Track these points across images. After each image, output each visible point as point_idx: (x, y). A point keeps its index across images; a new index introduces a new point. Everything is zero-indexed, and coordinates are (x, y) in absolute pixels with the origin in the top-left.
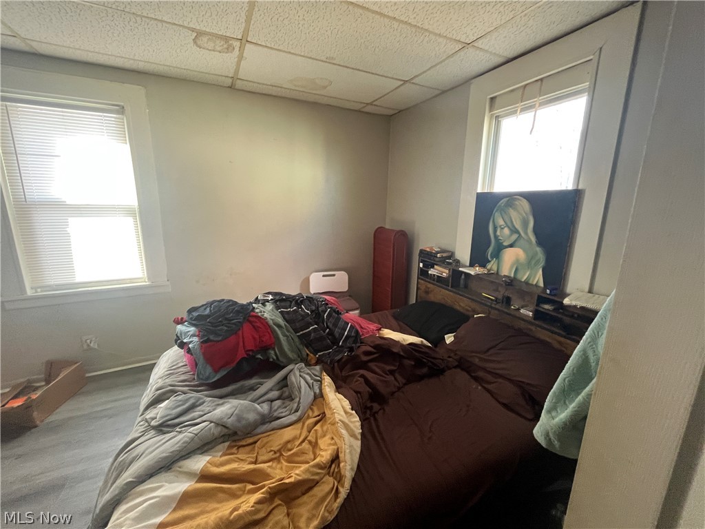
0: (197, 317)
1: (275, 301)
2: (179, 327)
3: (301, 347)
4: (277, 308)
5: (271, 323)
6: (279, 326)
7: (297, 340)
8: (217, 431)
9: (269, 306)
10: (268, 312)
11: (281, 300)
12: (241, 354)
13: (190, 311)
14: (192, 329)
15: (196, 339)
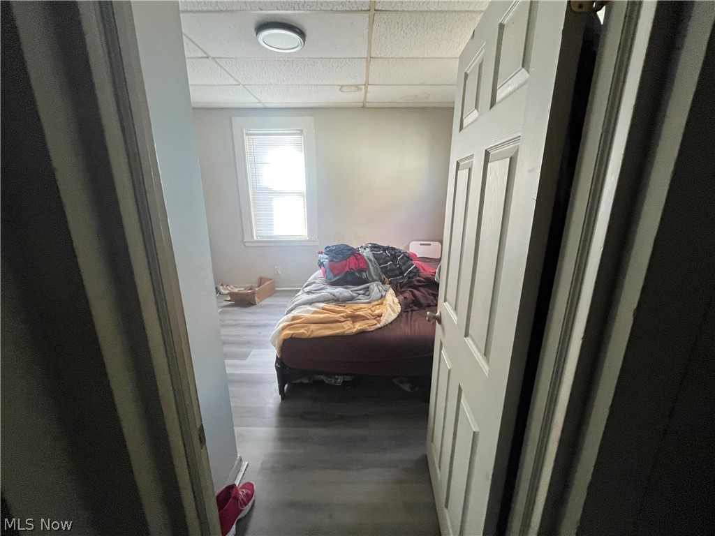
0: (329, 251)
1: (371, 247)
2: (320, 255)
3: (381, 274)
4: (372, 251)
5: (366, 258)
6: (370, 260)
7: (379, 269)
8: (331, 296)
9: (368, 250)
10: (367, 253)
11: (375, 247)
12: (347, 269)
13: (326, 248)
14: (326, 256)
15: (327, 260)
